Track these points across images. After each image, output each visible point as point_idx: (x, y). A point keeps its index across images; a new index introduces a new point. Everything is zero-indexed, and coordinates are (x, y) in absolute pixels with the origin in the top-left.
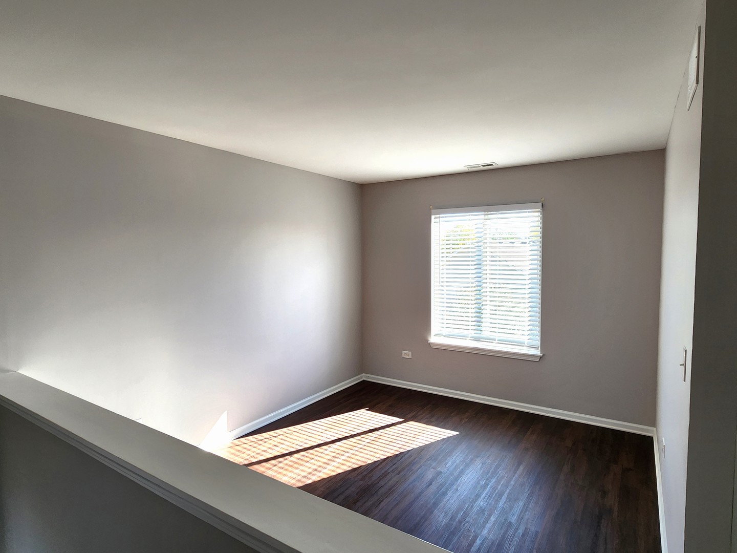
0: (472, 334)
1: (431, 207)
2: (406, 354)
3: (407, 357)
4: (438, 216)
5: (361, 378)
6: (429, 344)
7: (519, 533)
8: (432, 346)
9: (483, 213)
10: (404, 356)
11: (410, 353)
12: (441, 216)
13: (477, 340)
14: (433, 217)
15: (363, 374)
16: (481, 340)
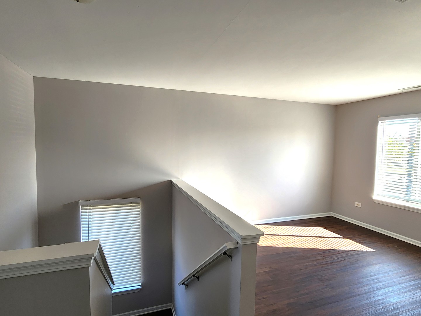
0: (403, 196)
1: (379, 116)
2: (357, 205)
3: (358, 206)
4: (383, 121)
5: (330, 214)
6: (373, 200)
7: (379, 298)
8: (375, 202)
9: (417, 118)
10: (356, 205)
11: (360, 204)
12: (385, 121)
13: (407, 201)
14: (380, 122)
15: (332, 213)
16: (409, 201)
